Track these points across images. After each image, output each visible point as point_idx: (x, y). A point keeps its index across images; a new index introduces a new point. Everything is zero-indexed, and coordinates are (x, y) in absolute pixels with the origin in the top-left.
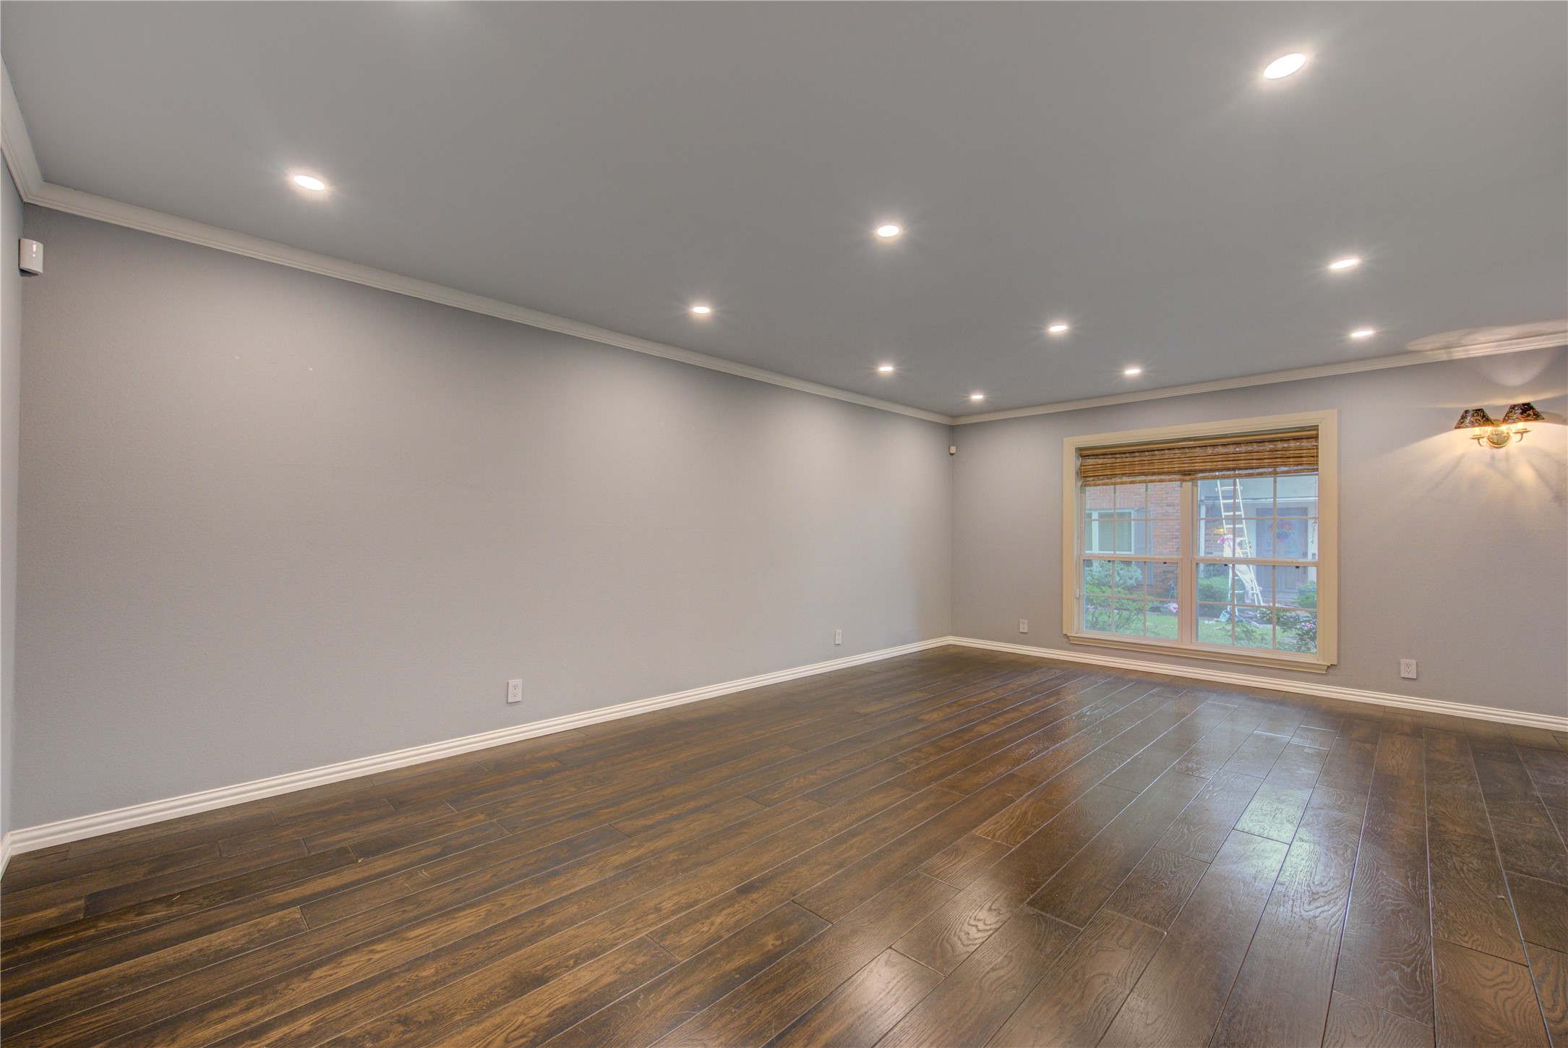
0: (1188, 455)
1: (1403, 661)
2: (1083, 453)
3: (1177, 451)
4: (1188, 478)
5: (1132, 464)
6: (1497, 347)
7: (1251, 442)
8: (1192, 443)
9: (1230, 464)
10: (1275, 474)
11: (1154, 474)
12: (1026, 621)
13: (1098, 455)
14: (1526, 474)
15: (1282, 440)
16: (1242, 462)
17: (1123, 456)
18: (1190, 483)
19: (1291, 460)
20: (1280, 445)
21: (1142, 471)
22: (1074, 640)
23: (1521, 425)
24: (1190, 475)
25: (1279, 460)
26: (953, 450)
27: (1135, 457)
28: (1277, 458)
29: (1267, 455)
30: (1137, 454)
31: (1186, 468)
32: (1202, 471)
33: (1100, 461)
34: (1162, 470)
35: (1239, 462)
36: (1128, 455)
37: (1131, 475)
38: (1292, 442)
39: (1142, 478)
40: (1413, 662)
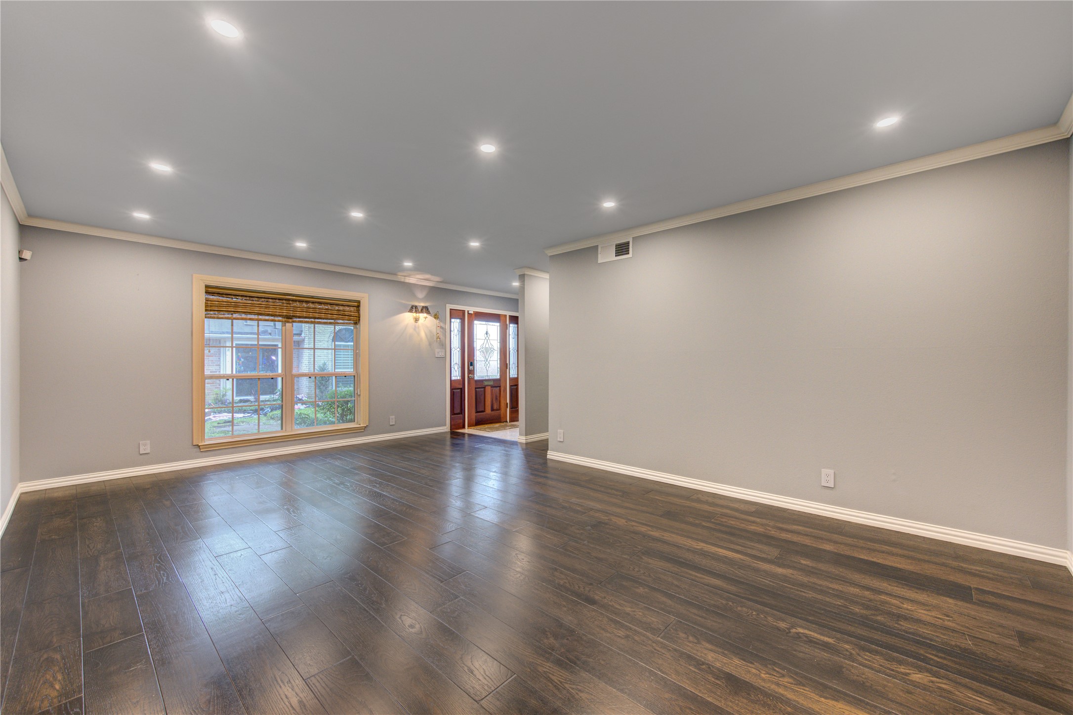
0: (292, 305)
1: (391, 417)
2: (210, 290)
3: (284, 302)
4: (290, 320)
6: (418, 281)
7: (327, 304)
8: (294, 298)
9: (317, 315)
11: (268, 315)
12: (148, 442)
13: (222, 294)
14: (423, 334)
16: (323, 315)
17: (245, 298)
18: (291, 324)
19: (346, 317)
20: (341, 308)
21: (260, 312)
22: (203, 448)
23: (425, 315)
24: (291, 318)
25: (341, 316)
26: (27, 255)
27: (253, 300)
28: (340, 315)
29: (335, 312)
30: (256, 299)
31: (291, 314)
32: (299, 317)
33: (225, 299)
34: (275, 313)
35: (322, 315)
36: (248, 298)
37: (250, 313)
38: (347, 307)
39: (256, 317)
40: (394, 417)
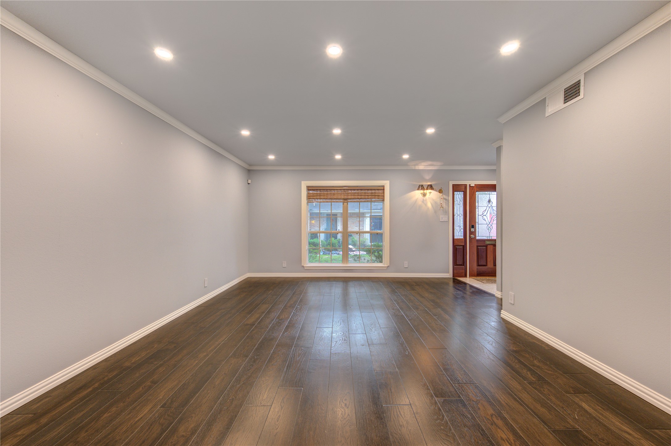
0: (346, 192)
1: (405, 262)
2: (309, 188)
3: (343, 191)
4: (346, 201)
5: (327, 194)
6: (425, 167)
7: (365, 190)
8: (347, 188)
9: (359, 197)
10: (371, 202)
11: (335, 199)
12: (286, 262)
13: (314, 190)
14: (429, 205)
15: (374, 190)
16: (363, 196)
17: (324, 191)
18: (346, 203)
19: (377, 197)
20: (373, 191)
21: (331, 198)
22: (306, 268)
23: (430, 191)
24: (346, 200)
25: (373, 197)
26: (250, 182)
27: (328, 192)
28: (373, 196)
29: (370, 194)
30: (329, 191)
31: (346, 198)
32: (350, 199)
33: (315, 192)
34: (338, 198)
35: (362, 196)
36: (325, 191)
37: (326, 199)
38: (377, 190)
39: (330, 200)
40: (407, 262)
